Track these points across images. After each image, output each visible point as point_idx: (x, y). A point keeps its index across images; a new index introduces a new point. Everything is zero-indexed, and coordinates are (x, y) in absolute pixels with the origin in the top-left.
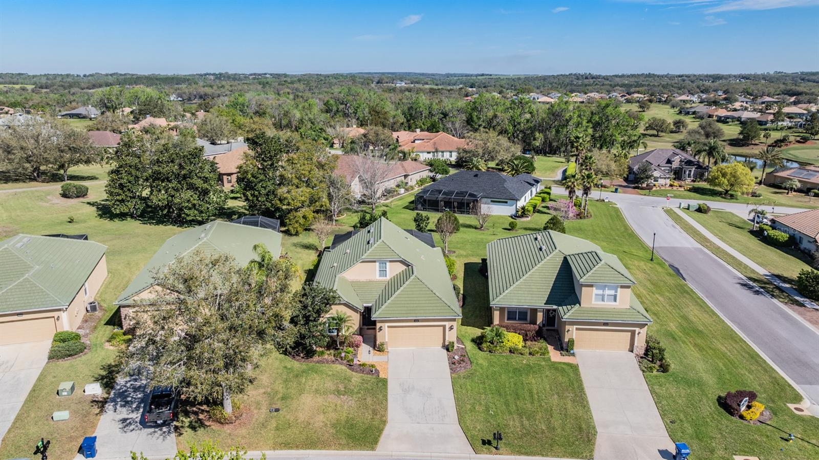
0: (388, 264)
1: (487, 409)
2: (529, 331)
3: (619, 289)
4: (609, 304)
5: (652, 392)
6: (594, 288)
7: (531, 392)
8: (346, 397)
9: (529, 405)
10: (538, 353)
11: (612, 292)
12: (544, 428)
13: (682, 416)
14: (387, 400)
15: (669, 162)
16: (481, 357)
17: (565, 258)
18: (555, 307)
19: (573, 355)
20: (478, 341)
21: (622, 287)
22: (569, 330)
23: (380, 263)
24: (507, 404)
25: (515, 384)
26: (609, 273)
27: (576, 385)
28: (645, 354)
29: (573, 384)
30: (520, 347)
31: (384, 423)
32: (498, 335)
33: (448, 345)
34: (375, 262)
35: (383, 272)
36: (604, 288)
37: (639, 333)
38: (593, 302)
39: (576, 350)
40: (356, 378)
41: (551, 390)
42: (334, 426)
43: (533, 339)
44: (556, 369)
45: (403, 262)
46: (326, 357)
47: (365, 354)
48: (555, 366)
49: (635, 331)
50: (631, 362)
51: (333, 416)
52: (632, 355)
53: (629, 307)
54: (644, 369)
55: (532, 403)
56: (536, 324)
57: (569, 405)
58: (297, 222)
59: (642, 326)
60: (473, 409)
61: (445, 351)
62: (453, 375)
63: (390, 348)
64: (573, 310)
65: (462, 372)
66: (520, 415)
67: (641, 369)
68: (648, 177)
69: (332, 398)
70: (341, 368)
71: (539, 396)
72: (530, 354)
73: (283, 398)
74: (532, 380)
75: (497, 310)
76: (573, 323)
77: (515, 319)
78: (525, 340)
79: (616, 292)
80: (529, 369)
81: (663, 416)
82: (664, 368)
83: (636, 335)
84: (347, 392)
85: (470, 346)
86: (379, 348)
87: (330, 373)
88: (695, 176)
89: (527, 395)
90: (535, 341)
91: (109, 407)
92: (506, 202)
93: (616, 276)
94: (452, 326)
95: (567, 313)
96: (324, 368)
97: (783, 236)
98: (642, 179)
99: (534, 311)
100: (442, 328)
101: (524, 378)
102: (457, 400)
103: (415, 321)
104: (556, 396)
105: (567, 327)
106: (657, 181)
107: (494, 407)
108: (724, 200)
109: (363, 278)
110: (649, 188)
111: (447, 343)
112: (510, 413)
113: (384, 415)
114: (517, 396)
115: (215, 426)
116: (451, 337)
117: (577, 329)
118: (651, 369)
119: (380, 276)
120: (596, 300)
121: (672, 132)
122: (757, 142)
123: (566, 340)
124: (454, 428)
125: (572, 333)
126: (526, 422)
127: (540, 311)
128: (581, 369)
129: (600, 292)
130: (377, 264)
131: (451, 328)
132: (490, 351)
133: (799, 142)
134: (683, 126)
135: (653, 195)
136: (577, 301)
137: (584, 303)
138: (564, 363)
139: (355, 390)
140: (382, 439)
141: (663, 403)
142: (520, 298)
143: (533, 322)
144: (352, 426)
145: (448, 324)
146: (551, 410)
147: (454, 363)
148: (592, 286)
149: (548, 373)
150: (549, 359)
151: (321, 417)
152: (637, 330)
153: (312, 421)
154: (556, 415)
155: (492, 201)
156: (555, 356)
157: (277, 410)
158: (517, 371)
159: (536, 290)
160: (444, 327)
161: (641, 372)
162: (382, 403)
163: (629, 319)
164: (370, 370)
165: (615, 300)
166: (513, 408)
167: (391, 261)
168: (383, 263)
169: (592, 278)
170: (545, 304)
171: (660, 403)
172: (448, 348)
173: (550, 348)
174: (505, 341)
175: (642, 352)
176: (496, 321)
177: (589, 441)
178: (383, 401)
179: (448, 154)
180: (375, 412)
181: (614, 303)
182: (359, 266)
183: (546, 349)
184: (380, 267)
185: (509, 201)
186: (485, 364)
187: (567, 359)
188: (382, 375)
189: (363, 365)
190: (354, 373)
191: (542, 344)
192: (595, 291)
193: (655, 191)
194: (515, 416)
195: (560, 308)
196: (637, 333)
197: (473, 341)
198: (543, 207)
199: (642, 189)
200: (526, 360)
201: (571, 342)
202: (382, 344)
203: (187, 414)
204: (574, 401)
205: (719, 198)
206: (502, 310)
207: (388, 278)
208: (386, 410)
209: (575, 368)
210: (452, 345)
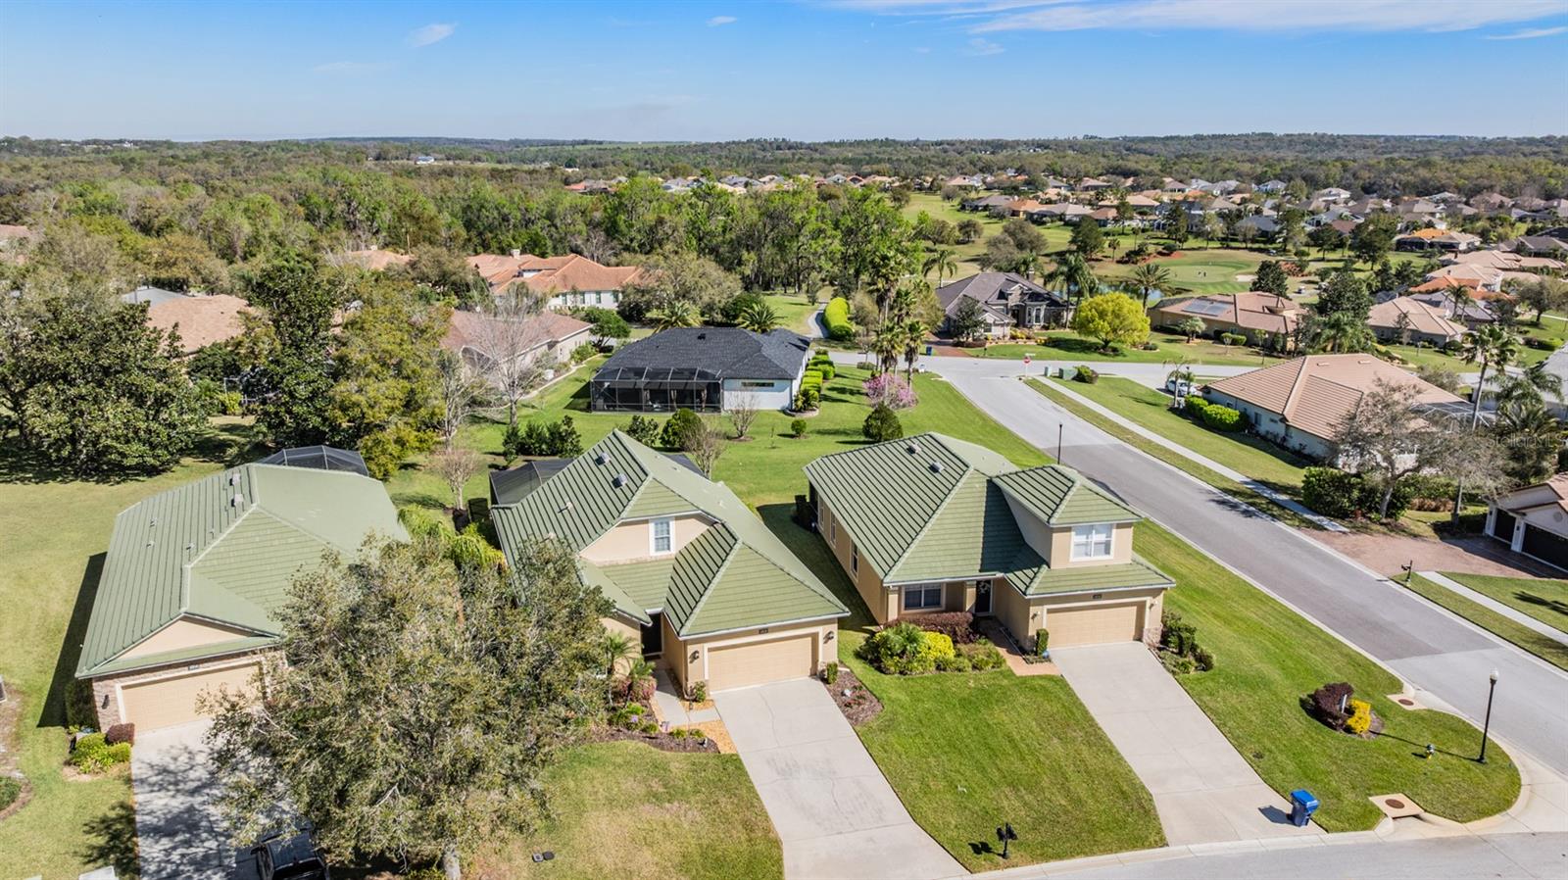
1: (950, 782)
2: (957, 625)
3: (1114, 531)
4: (1101, 559)
5: (1204, 708)
6: (1073, 533)
7: (1010, 740)
8: (676, 803)
9: (1019, 765)
10: (987, 663)
11: (1102, 538)
12: (1063, 802)
13: (1268, 744)
14: (759, 798)
15: (1002, 295)
16: (888, 684)
17: (990, 482)
18: (999, 575)
19: (1048, 659)
20: (870, 656)
21: (1119, 526)
22: (1035, 615)
23: (656, 524)
24: (981, 769)
25: (976, 729)
26: (1093, 502)
27: (1078, 715)
28: (1161, 642)
29: (1073, 713)
30: (952, 656)
31: (776, 844)
32: (911, 639)
33: (823, 671)
34: (646, 522)
35: (663, 541)
36: (1088, 530)
37: (1152, 605)
38: (1072, 559)
39: (1051, 649)
40: (677, 762)
41: (1042, 730)
42: (681, 868)
43: (969, 639)
44: (1033, 689)
45: (703, 518)
47: (668, 711)
48: (1024, 683)
49: (1145, 602)
50: (1145, 660)
51: (670, 848)
52: (1142, 647)
53: (1131, 562)
54: (1172, 668)
55: (1023, 759)
56: (963, 610)
57: (1085, 753)
58: (384, 452)
59: (1155, 593)
60: (926, 790)
61: (821, 683)
62: (858, 728)
63: (715, 692)
64: (1040, 576)
65: (872, 719)
66: (1013, 786)
67: (1168, 670)
68: (977, 324)
69: (648, 811)
70: (632, 746)
71: (1027, 745)
72: (974, 667)
74: (1000, 716)
75: (893, 592)
76: (1041, 602)
77: (919, 606)
78: (955, 642)
79: (1109, 536)
80: (986, 696)
81: (1239, 748)
82: (1204, 662)
83: (1147, 609)
84: (673, 793)
85: (859, 668)
86: (697, 697)
87: (619, 760)
88: (1047, 319)
89: (1007, 747)
90: (971, 641)
92: (772, 385)
93: (1107, 507)
94: (830, 633)
95: (1031, 583)
96: (601, 750)
97: (1231, 415)
98: (967, 328)
99: (957, 589)
100: (810, 639)
101: (985, 714)
102: (889, 775)
103: (762, 631)
104: (1055, 741)
105: (1033, 610)
106: (990, 331)
107: (960, 777)
108: (1105, 358)
109: (622, 557)
110: (978, 343)
111: (820, 668)
112: (995, 785)
113: (767, 829)
116: (828, 654)
117: (1050, 611)
118: (1185, 667)
119: (657, 550)
120: (1077, 554)
121: (958, 243)
122: (1099, 255)
123: (1032, 632)
124: (911, 833)
125: (1040, 619)
126: (1029, 798)
127: (971, 586)
128: (1071, 683)
129: (1082, 539)
130: (652, 526)
131: (828, 637)
132: (901, 673)
133: (1160, 253)
134: (975, 231)
135: (991, 356)
136: (1038, 561)
137: (1057, 562)
138: (1041, 677)
139: (688, 788)
141: (1229, 724)
142: (933, 565)
143: (957, 607)
144: (719, 863)
145: (822, 631)
146: (1061, 767)
147: (848, 705)
148: (1068, 530)
149: (1021, 699)
150: (1011, 673)
151: (647, 854)
152: (1149, 600)
153: (633, 867)
154: (1072, 776)
155: (745, 384)
156: (1016, 665)
157: (548, 856)
158: (967, 704)
159: (956, 546)
160: (814, 637)
161: (1170, 675)
162: (752, 805)
163: (1136, 583)
164: (695, 742)
165: (1107, 551)
166: (994, 774)
167: (677, 518)
168: (663, 522)
169: (1069, 515)
170: (980, 571)
171: (1225, 725)
172: (824, 677)
173: (1002, 651)
174: (923, 649)
175: (1158, 639)
176: (893, 612)
177: (1147, 812)
178: (749, 800)
179: (594, 296)
180: (749, 827)
181: (1107, 557)
182: (614, 534)
183: (997, 655)
184: (656, 532)
185: (776, 382)
186: (903, 697)
187: (1038, 669)
188: (725, 751)
189: (679, 733)
190: (668, 753)
191: (986, 646)
192: (1075, 538)
193: (990, 348)
194: (1007, 790)
195: (1011, 576)
196: (1148, 605)
197: (861, 655)
198: (829, 389)
199: (969, 346)
200: (971, 680)
201: (1042, 636)
202: (701, 687)
204: (1089, 745)
205: (1096, 356)
206: (899, 591)
207: (674, 551)
208: (767, 819)
209: (1060, 684)
210: (832, 668)
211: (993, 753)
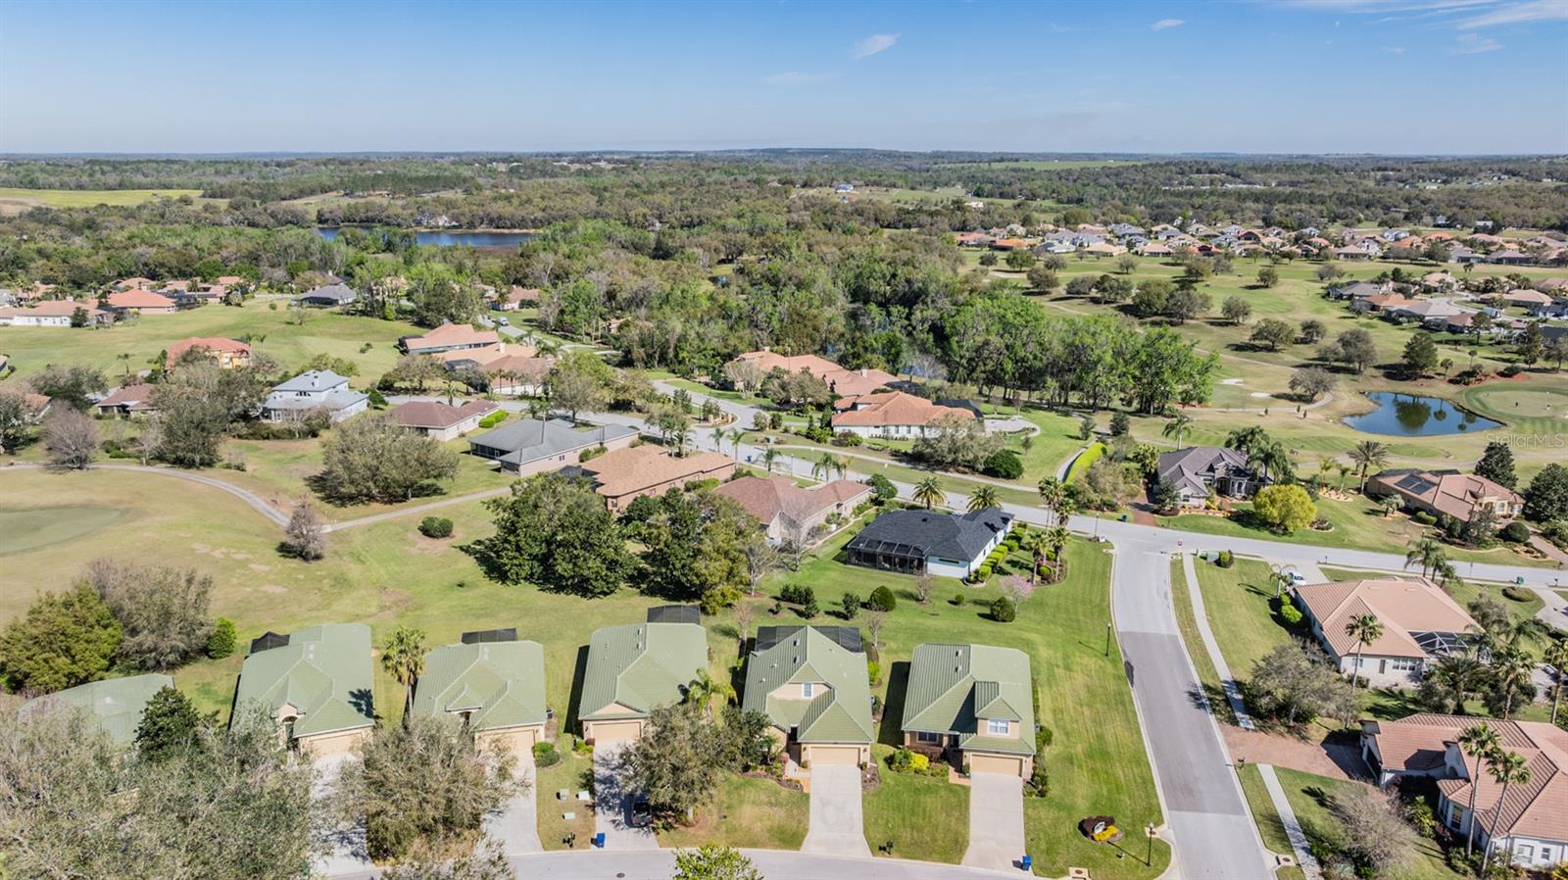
0: (812, 685)
1: (887, 822)
2: (935, 753)
3: (1010, 723)
4: (1001, 735)
5: (1026, 814)
6: (989, 721)
7: (924, 811)
8: (777, 808)
9: (921, 821)
10: (939, 774)
11: (1004, 725)
12: (928, 840)
13: (1042, 835)
14: (809, 812)
15: (1211, 469)
16: (889, 776)
17: (972, 687)
18: (957, 734)
19: (969, 777)
20: (890, 761)
21: (1012, 721)
22: (967, 756)
23: (805, 685)
24: (903, 820)
25: (914, 802)
26: (1002, 708)
27: (963, 805)
28: (1029, 781)
29: (961, 804)
30: (925, 768)
31: (806, 830)
32: (906, 757)
34: (801, 683)
35: (808, 693)
36: (997, 721)
38: (988, 733)
39: (971, 774)
40: (785, 792)
41: (942, 809)
42: (769, 831)
43: (938, 761)
44: (951, 790)
45: (826, 685)
46: (758, 771)
47: (791, 769)
48: (951, 787)
49: (1022, 759)
50: (1018, 784)
51: (768, 823)
52: (1021, 779)
53: (1017, 740)
54: (1026, 793)
55: (924, 819)
56: (941, 747)
57: (953, 824)
59: (1028, 756)
60: (876, 823)
61: (860, 771)
62: (864, 792)
63: (812, 765)
64: (972, 738)
65: (872, 789)
66: (912, 829)
67: (1023, 793)
69: (766, 809)
70: (771, 782)
71: (930, 814)
72: (932, 775)
73: (728, 808)
74: (929, 800)
75: (908, 732)
76: (969, 749)
78: (930, 761)
79: (1007, 725)
80: (929, 789)
81: (1026, 834)
82: (1042, 794)
83: (1024, 763)
84: (778, 804)
85: (882, 765)
86: (804, 766)
87: (763, 786)
88: (1247, 490)
89: (921, 813)
90: (939, 763)
91: (598, 809)
92: (958, 563)
93: (1008, 711)
94: (866, 748)
95: (967, 740)
96: (759, 781)
99: (941, 736)
100: (857, 750)
101: (922, 798)
102: (865, 814)
103: (835, 743)
104: (944, 814)
105: (965, 753)
107: (893, 821)
109: (790, 697)
110: (1173, 513)
111: (861, 764)
112: (905, 827)
113: (807, 824)
115: (682, 828)
116: (865, 758)
117: (973, 755)
118: (1031, 794)
119: (804, 697)
120: (991, 731)
121: (1297, 341)
122: (1431, 374)
123: (964, 764)
124: (860, 837)
125: (969, 759)
126: (915, 834)
127: (946, 736)
128: (972, 793)
129: (994, 724)
130: (803, 685)
131: (865, 750)
132: (898, 771)
133: (1502, 374)
134: (1318, 333)
135: (1178, 527)
136: (974, 730)
137: (981, 733)
138: (959, 785)
139: (784, 803)
140: (804, 843)
141: (1032, 824)
142: (929, 723)
143: (940, 745)
144: (783, 832)
145: (862, 747)
146: (938, 825)
147: (866, 781)
148: (988, 718)
149: (943, 794)
150: (947, 781)
151: (759, 824)
152: (1024, 758)
153: (752, 827)
154: (940, 830)
155: (941, 560)
156: (953, 777)
157: (725, 817)
158: (917, 791)
159: (944, 716)
160: (860, 749)
161: (1022, 796)
163: (1018, 750)
164: (794, 785)
165: (1006, 732)
166: (908, 823)
168: (808, 684)
169: (990, 712)
170: (950, 730)
171: (1029, 824)
172: (862, 767)
173: (951, 770)
174: (912, 762)
175: (1029, 778)
176: (907, 742)
177: (961, 850)
178: (806, 813)
180: (799, 822)
181: (1006, 735)
182: (786, 687)
183: (947, 771)
184: (806, 688)
185: (961, 559)
186: (892, 782)
187: (963, 782)
188: (805, 791)
189: (791, 780)
190: (783, 788)
191: (944, 765)
192: (989, 723)
193: (1183, 517)
194: (909, 829)
195: (962, 735)
196: (1025, 761)
197: (886, 760)
199: (1163, 514)
200: (928, 780)
201: (968, 766)
202: (806, 762)
203: (659, 818)
204: (958, 819)
206: (912, 734)
207: (812, 697)
208: (808, 820)
209: (966, 790)
210: (865, 764)
211: (913, 813)
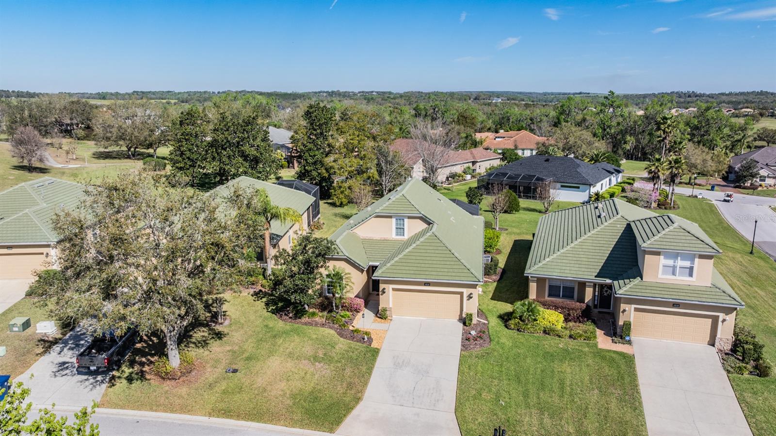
0: (406, 220)
1: (498, 397)
2: (573, 309)
3: (697, 260)
4: (682, 279)
5: (741, 400)
6: (662, 257)
7: (562, 383)
8: (322, 364)
9: (556, 399)
10: (581, 336)
11: (687, 264)
12: (571, 431)
14: (370, 374)
16: (505, 337)
17: (629, 226)
18: (608, 281)
19: (629, 342)
20: (505, 318)
21: (701, 257)
22: (624, 311)
23: (396, 219)
24: (526, 395)
25: (542, 371)
26: (684, 238)
27: (627, 380)
28: (731, 350)
29: (623, 378)
30: (559, 327)
31: (358, 400)
32: (531, 310)
33: (465, 318)
34: (391, 217)
35: (400, 230)
36: (675, 256)
37: (724, 321)
38: (660, 276)
39: (633, 337)
40: (342, 344)
41: (591, 383)
42: (293, 396)
43: (577, 320)
44: (603, 358)
45: (424, 219)
48: (601, 355)
49: (718, 316)
50: (710, 358)
51: (296, 385)
52: (714, 350)
53: (710, 285)
54: (729, 368)
55: (562, 396)
56: (584, 303)
57: (613, 405)
59: (728, 310)
60: (478, 396)
61: (462, 325)
62: (463, 353)
63: (395, 316)
64: (632, 284)
65: (477, 350)
66: (541, 411)
67: (724, 369)
68: (753, 176)
69: (305, 365)
70: (329, 333)
71: (572, 389)
72: (571, 337)
73: (249, 359)
75: (533, 281)
76: (630, 301)
77: (558, 296)
78: (566, 320)
79: (693, 263)
80: (566, 355)
82: (761, 371)
83: (720, 323)
84: (327, 359)
85: (494, 323)
86: (381, 315)
87: (314, 336)
89: (556, 386)
90: (580, 322)
91: (57, 348)
92: (578, 188)
93: (694, 242)
94: (471, 294)
95: (624, 288)
98: (745, 177)
99: (582, 285)
100: (459, 296)
101: (556, 364)
102: (460, 382)
103: (426, 284)
104: (596, 391)
105: (623, 306)
107: (507, 396)
110: (753, 187)
111: (464, 316)
112: (528, 406)
113: (362, 392)
114: (542, 386)
116: (471, 307)
117: (636, 310)
118: (740, 370)
119: (397, 235)
120: (664, 273)
123: (621, 323)
125: (628, 314)
126: (547, 421)
127: (590, 286)
128: (638, 362)
129: (670, 262)
130: (394, 220)
131: (470, 297)
132: (518, 330)
135: (758, 195)
136: (637, 273)
137: (649, 275)
138: (615, 352)
139: (336, 358)
140: (348, 420)
141: (758, 417)
142: (564, 268)
143: (581, 300)
144: (316, 399)
145: (466, 292)
146: (587, 408)
147: (468, 339)
148: (658, 254)
149: (590, 362)
150: (596, 345)
151: (283, 385)
152: (722, 316)
153: (269, 388)
154: (591, 414)
155: (562, 186)
156: (603, 341)
157: (235, 371)
158: (549, 356)
159: (587, 260)
160: (461, 294)
161: (725, 373)
162: (363, 376)
163: (710, 301)
164: (363, 337)
165: (691, 275)
166: (533, 400)
167: (409, 218)
168: (400, 218)
169: (659, 243)
170: (596, 277)
171: (754, 417)
172: (465, 321)
173: (599, 333)
174: (539, 318)
175: (728, 347)
176: (533, 295)
179: (529, 151)
180: (350, 386)
181: (690, 279)
182: (372, 222)
183: (594, 333)
184: (397, 224)
185: (581, 186)
186: (509, 343)
187: (620, 348)
188: (374, 345)
189: (357, 331)
190: (342, 339)
191: (589, 326)
192: (662, 260)
193: (761, 191)
194: (534, 411)
195: (616, 283)
196: (721, 319)
197: (501, 317)
199: (745, 188)
200: (564, 344)
201: (628, 325)
202: (385, 310)
203: (132, 363)
204: (620, 400)
206: (541, 281)
207: (406, 237)
208: (366, 384)
209: (629, 360)
210: (470, 316)
